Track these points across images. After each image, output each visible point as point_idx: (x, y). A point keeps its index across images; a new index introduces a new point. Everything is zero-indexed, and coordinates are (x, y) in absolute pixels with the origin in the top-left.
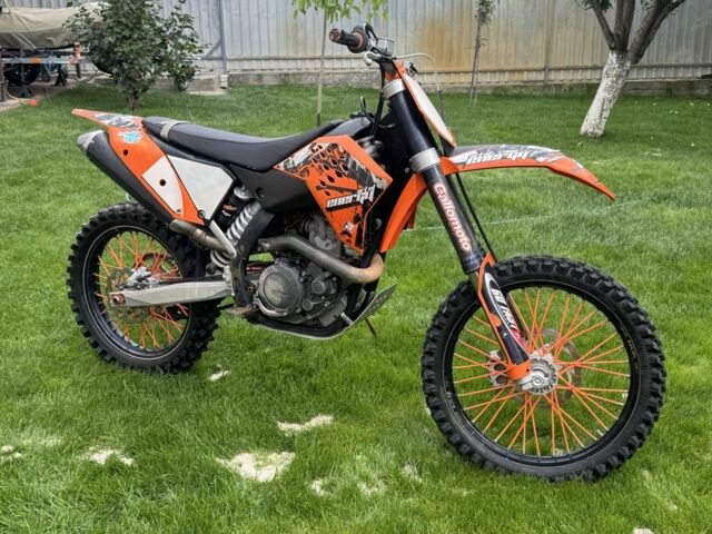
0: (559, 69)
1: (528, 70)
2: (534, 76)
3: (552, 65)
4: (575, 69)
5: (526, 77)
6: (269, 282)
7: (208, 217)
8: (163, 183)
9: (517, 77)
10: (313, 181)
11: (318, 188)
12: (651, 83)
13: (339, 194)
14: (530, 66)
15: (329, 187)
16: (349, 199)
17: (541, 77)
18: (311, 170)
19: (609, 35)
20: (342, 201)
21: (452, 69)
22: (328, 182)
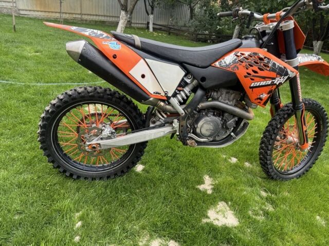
0: (85, 14)
1: (75, 14)
2: (77, 16)
3: (83, 13)
4: (91, 15)
5: (74, 16)
6: (205, 125)
7: (170, 95)
8: (143, 76)
9: (71, 16)
10: (241, 73)
11: (245, 77)
12: (114, 22)
13: (262, 79)
14: (76, 12)
15: (253, 76)
16: (269, 82)
17: (80, 16)
18: (239, 67)
19: (122, 5)
20: (263, 83)
21: (46, 10)
22: (253, 73)
